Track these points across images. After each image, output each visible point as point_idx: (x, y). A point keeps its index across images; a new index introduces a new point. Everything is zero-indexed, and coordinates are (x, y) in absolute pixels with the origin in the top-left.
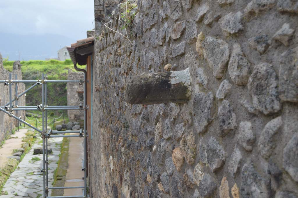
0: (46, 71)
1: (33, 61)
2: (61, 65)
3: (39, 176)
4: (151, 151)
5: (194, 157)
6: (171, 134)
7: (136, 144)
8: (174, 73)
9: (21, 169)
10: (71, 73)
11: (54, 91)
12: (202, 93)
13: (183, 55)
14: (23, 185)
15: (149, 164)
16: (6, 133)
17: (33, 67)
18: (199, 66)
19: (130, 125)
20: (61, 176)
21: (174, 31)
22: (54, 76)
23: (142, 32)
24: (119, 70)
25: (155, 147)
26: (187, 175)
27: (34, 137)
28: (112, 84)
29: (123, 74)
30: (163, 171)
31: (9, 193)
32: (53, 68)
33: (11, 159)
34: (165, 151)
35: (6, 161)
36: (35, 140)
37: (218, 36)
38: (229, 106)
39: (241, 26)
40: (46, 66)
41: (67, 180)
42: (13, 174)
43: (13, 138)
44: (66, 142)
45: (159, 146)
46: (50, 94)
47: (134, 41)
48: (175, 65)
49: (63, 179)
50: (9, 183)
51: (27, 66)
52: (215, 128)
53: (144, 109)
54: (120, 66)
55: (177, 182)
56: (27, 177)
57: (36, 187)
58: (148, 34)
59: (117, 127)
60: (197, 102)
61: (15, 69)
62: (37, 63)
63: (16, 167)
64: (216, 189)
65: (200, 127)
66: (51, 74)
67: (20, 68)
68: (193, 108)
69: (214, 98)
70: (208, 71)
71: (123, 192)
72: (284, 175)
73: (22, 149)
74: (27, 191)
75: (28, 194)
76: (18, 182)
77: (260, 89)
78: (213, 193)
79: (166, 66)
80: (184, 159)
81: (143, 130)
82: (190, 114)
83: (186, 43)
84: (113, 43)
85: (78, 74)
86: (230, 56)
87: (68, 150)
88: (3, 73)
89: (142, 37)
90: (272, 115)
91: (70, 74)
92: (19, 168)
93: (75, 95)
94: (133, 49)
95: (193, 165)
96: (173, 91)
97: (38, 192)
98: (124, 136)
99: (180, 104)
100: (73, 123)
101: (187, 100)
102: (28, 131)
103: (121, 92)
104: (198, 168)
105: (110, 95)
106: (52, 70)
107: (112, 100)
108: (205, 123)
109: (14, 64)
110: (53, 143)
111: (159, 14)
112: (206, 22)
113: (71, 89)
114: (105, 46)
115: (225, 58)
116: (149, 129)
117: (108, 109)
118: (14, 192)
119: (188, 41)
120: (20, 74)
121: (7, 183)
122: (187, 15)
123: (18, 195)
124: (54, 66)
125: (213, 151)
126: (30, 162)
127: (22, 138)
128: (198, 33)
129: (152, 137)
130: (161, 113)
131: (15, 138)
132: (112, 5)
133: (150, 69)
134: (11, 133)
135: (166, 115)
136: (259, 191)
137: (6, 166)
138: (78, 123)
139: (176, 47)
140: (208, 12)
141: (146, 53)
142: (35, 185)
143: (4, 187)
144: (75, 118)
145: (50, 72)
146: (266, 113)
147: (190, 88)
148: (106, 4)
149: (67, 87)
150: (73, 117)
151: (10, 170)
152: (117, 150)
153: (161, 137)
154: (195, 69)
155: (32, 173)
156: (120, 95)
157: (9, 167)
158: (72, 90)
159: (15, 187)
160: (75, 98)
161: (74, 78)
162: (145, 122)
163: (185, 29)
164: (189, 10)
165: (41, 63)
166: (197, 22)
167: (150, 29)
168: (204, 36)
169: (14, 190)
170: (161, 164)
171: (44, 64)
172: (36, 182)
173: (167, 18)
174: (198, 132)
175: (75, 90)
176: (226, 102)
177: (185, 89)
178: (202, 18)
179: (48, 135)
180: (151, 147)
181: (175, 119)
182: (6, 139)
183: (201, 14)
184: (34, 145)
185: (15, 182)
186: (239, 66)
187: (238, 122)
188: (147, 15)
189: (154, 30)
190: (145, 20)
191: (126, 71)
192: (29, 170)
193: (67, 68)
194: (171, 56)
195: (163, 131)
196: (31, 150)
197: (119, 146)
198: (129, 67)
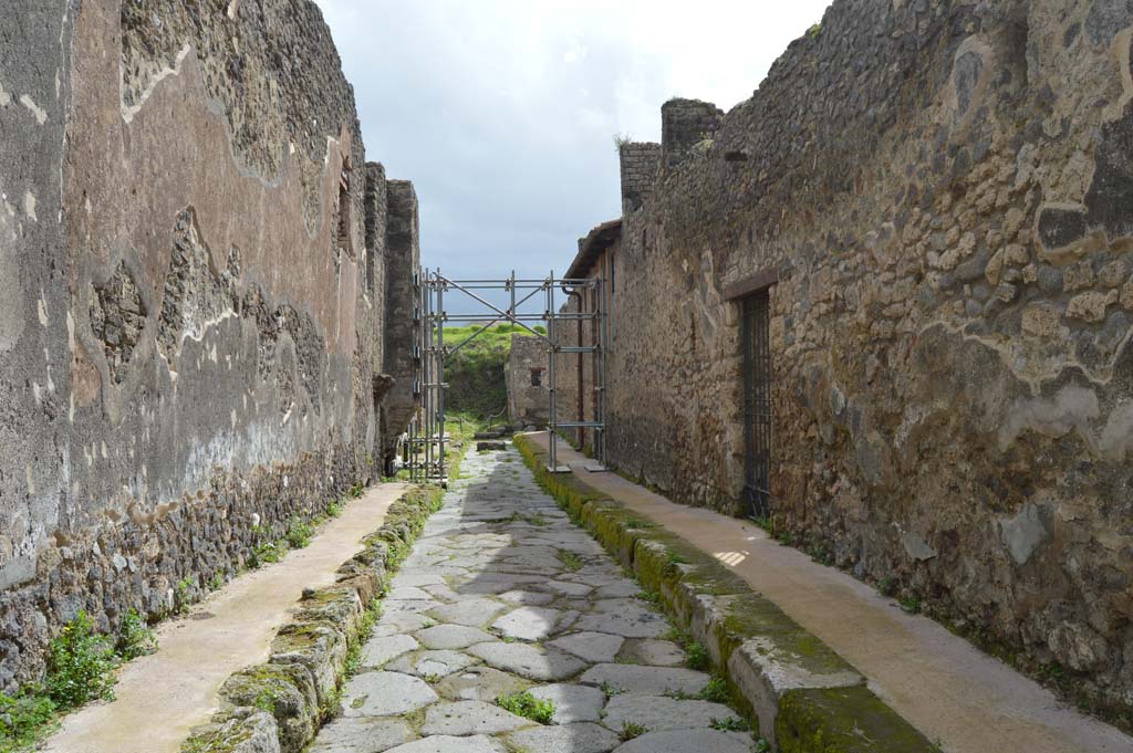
2: (491, 334)
11: (482, 378)
22: (481, 352)
46: (475, 383)
93: (527, 376)
100: (523, 423)
106: (477, 342)
113: (520, 364)
138: (533, 422)
149: (505, 370)
150: (523, 412)
158: (520, 368)
160: (527, 381)
161: (524, 345)
175: (526, 367)
193: (503, 338)
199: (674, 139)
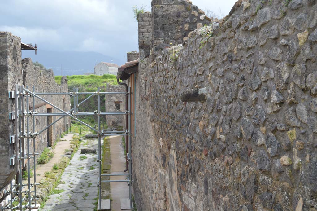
0: (87, 85)
1: (76, 76)
2: (99, 79)
3: (88, 170)
4: (188, 126)
5: (208, 123)
6: (199, 116)
7: (180, 125)
8: (200, 89)
9: (72, 165)
10: (110, 87)
11: (94, 102)
12: (211, 97)
13: (203, 81)
14: (76, 176)
15: (188, 133)
16: (57, 137)
17: (76, 81)
18: (210, 87)
19: (176, 116)
20: (107, 170)
21: (200, 71)
22: (94, 89)
23: (183, 67)
24: (167, 86)
25: (190, 124)
26: (205, 131)
27: (80, 140)
28: (162, 94)
29: (170, 89)
30: (195, 134)
31: (66, 182)
32: (93, 82)
33: (63, 157)
34: (196, 124)
35: (60, 158)
36: (80, 143)
37: (216, 76)
38: (220, 101)
39: (223, 74)
40: (87, 80)
41: (111, 172)
42: (67, 169)
43: (63, 141)
44: (107, 144)
45: (192, 122)
46: (91, 104)
47: (178, 72)
48: (200, 86)
49: (108, 172)
50: (65, 175)
51: (70, 80)
52: (215, 110)
53: (184, 107)
54: (168, 84)
55: (201, 136)
56: (78, 171)
57: (87, 178)
58: (186, 69)
59: (166, 120)
60: (209, 101)
61: (62, 83)
62: (79, 77)
63: (68, 163)
64: (216, 132)
65: (210, 110)
66: (92, 87)
67: (67, 82)
68: (207, 103)
69: (215, 99)
70: (213, 88)
71: (171, 154)
72: (233, 120)
73: (72, 149)
74: (80, 181)
75: (81, 183)
76: (71, 174)
77: (227, 95)
78: (215, 134)
79: (196, 86)
80: (204, 125)
81: (184, 117)
82: (206, 106)
83: (205, 77)
84: (163, 70)
85: (115, 87)
86: (220, 84)
87: (110, 150)
88: (55, 87)
89: (182, 70)
90: (230, 103)
91: (108, 87)
92: (71, 164)
93: (113, 105)
94: (177, 76)
95: (207, 126)
96: (199, 96)
97: (89, 182)
98: (171, 123)
99: (202, 103)
100: (111, 128)
101: (205, 100)
102: (74, 135)
103: (169, 99)
104: (209, 127)
105: (160, 101)
106: (93, 83)
107: (162, 104)
108: (212, 108)
109: (62, 79)
110: (96, 145)
111: (192, 61)
112: (212, 70)
113: (109, 99)
114: (156, 71)
115: (218, 84)
116: (187, 116)
117: (158, 110)
118: (70, 182)
119: (206, 76)
120: (67, 87)
121: (63, 175)
122: (205, 65)
123: (73, 184)
124: (94, 80)
125: (214, 118)
126: (79, 160)
127: (70, 141)
128: (209, 74)
129: (189, 119)
130: (194, 107)
131: (64, 141)
132: (159, 44)
133: (188, 87)
134: (60, 137)
135: (196, 108)
136: (227, 127)
137: (60, 163)
138: (116, 128)
139: (200, 78)
140: (213, 66)
141: (185, 79)
142: (86, 177)
143: (61, 178)
144: (113, 124)
145: (90, 86)
146: (229, 102)
147: (206, 96)
148: (155, 43)
149: (105, 98)
150: (111, 123)
151: (64, 165)
152: (166, 133)
153: (194, 118)
154: (208, 88)
155: (83, 168)
156: (168, 101)
157: (63, 163)
158: (110, 101)
159: (70, 178)
160: (113, 108)
161: (112, 90)
162: (185, 113)
163: (204, 71)
164: (206, 63)
165: (82, 78)
166: (209, 69)
167: (188, 67)
168: (211, 75)
169: (70, 180)
170: (194, 131)
171: (85, 79)
172: (86, 174)
173: (196, 64)
174: (209, 112)
175: (113, 100)
176: (219, 100)
177: (205, 95)
178: (211, 68)
179: (103, 134)
180: (188, 124)
181: (200, 109)
182: (57, 142)
183: (210, 66)
184: (80, 146)
185: (69, 175)
186: (222, 88)
187: (222, 107)
188: (186, 60)
189: (189, 68)
190: (184, 62)
191: (173, 87)
192: (79, 165)
193: (105, 82)
194: (198, 82)
195: (195, 115)
196: (78, 151)
197: (167, 130)
198: (175, 85)
199: (159, 30)
